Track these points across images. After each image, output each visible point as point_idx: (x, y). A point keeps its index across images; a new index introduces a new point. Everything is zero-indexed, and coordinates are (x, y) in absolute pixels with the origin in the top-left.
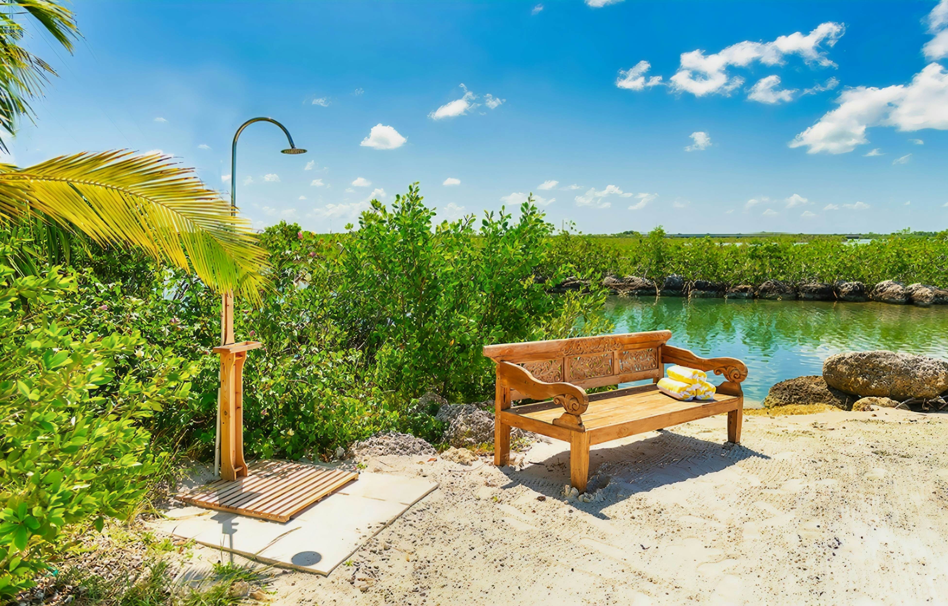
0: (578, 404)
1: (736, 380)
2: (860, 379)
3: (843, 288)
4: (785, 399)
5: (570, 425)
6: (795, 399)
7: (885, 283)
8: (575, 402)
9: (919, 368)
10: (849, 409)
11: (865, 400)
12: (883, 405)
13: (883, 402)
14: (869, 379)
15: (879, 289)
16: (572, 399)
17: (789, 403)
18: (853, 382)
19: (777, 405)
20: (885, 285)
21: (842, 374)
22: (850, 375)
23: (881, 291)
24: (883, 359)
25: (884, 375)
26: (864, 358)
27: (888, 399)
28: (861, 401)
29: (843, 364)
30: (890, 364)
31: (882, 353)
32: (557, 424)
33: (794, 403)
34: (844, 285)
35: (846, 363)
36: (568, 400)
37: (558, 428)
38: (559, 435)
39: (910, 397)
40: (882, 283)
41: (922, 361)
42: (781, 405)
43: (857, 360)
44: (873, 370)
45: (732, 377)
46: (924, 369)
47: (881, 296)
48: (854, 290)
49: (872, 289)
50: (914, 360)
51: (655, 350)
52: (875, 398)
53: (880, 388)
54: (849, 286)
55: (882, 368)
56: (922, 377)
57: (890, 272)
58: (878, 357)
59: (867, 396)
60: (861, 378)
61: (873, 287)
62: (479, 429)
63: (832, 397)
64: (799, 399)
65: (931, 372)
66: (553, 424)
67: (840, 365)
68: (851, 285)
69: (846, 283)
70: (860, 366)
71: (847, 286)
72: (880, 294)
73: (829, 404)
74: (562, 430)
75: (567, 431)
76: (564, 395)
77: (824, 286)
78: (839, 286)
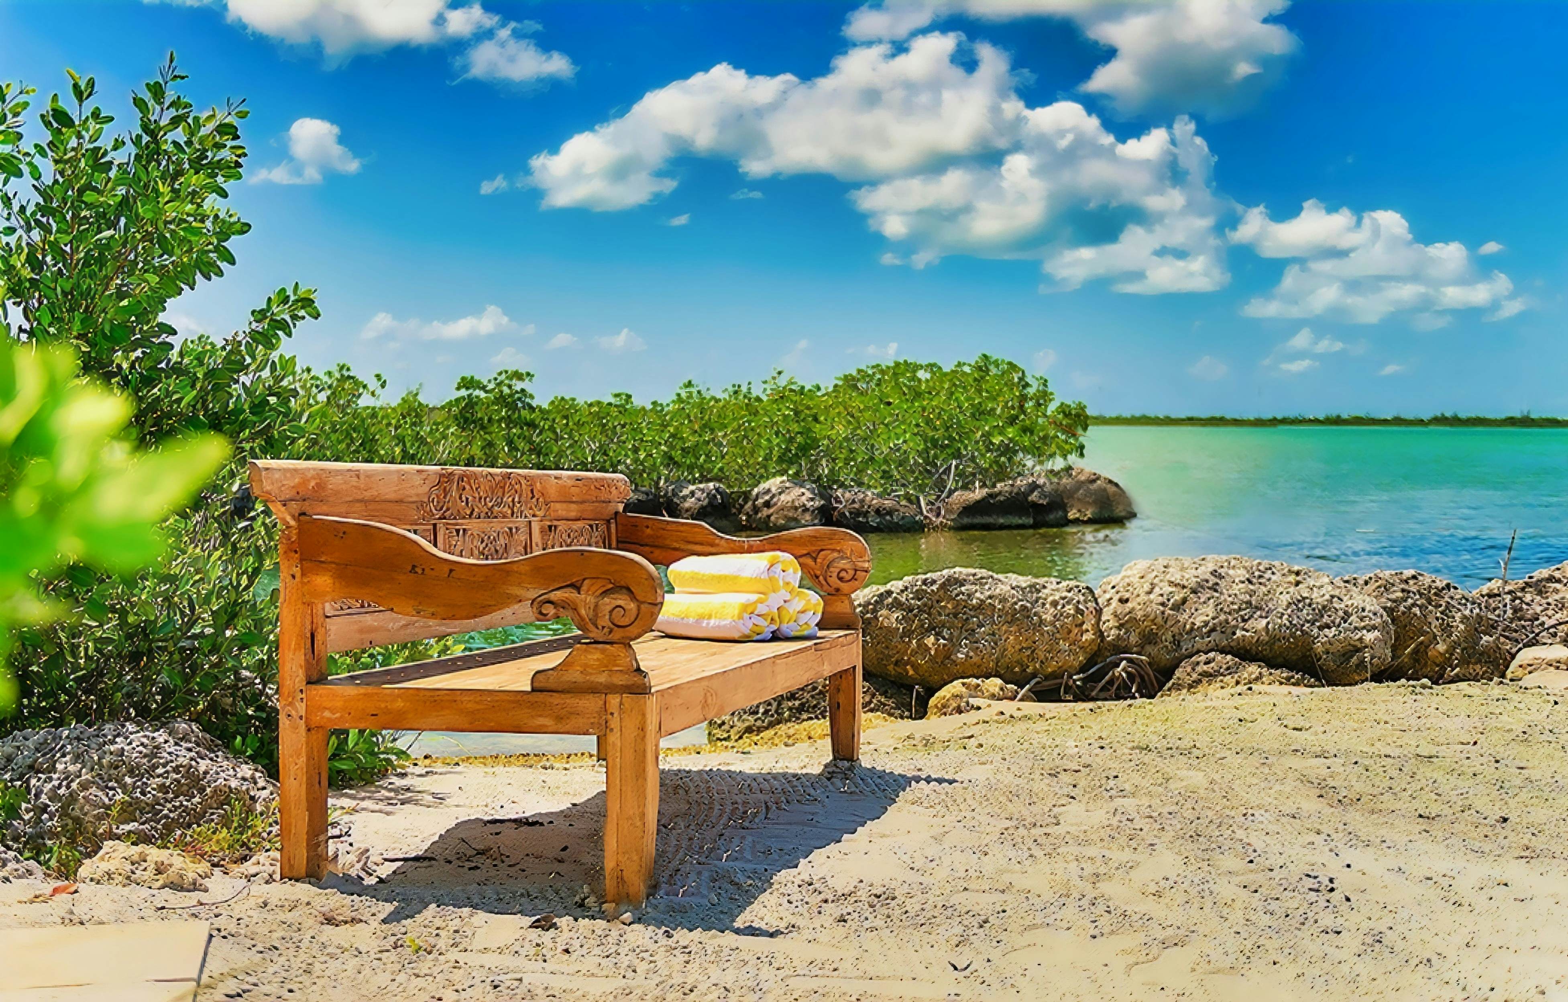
0: (632, 606)
1: (844, 587)
2: (930, 640)
3: (684, 498)
4: (766, 712)
5: (602, 679)
6: (790, 709)
7: (774, 483)
8: (622, 600)
9: (1044, 604)
10: (921, 713)
11: (956, 687)
12: (993, 697)
13: (992, 690)
14: (950, 640)
15: (760, 501)
16: (605, 593)
17: (779, 722)
18: (914, 653)
19: (749, 730)
20: (774, 490)
21: (891, 631)
22: (908, 633)
23: (767, 504)
24: (974, 588)
25: (981, 625)
26: (934, 588)
27: (999, 681)
28: (945, 692)
29: (890, 608)
30: (990, 597)
31: (968, 575)
32: (551, 685)
33: (789, 720)
34: (685, 492)
35: (897, 605)
36: (591, 600)
37: (556, 699)
38: (559, 719)
39: (1034, 675)
40: (764, 486)
41: (1044, 587)
42: (759, 730)
43: (919, 595)
44: (955, 616)
45: (834, 581)
46: (1055, 604)
47: (769, 517)
48: (710, 503)
49: (746, 500)
50: (1030, 586)
51: (603, 527)
52: (974, 681)
53: (976, 659)
54: (698, 494)
55: (974, 608)
56: (1053, 624)
57: (781, 460)
58: (962, 585)
59: (957, 679)
60: (932, 638)
61: (746, 496)
62: (163, 788)
63: (873, 696)
64: (801, 709)
65: (1070, 609)
66: (534, 690)
67: (884, 612)
68: (703, 490)
69: (692, 488)
70: (927, 609)
71: (693, 493)
72: (765, 512)
73: (872, 710)
74: (571, 701)
75: (590, 703)
76: (577, 587)
77: (642, 497)
78: (675, 494)
